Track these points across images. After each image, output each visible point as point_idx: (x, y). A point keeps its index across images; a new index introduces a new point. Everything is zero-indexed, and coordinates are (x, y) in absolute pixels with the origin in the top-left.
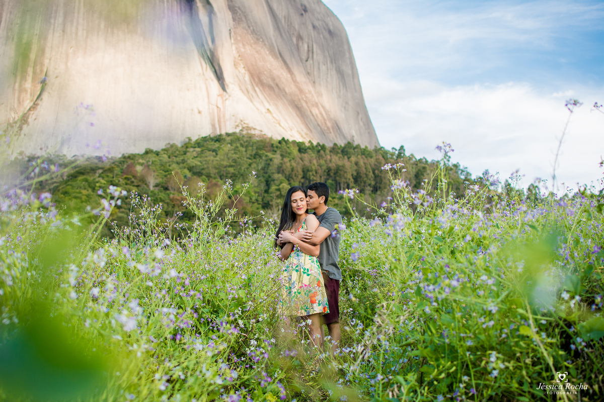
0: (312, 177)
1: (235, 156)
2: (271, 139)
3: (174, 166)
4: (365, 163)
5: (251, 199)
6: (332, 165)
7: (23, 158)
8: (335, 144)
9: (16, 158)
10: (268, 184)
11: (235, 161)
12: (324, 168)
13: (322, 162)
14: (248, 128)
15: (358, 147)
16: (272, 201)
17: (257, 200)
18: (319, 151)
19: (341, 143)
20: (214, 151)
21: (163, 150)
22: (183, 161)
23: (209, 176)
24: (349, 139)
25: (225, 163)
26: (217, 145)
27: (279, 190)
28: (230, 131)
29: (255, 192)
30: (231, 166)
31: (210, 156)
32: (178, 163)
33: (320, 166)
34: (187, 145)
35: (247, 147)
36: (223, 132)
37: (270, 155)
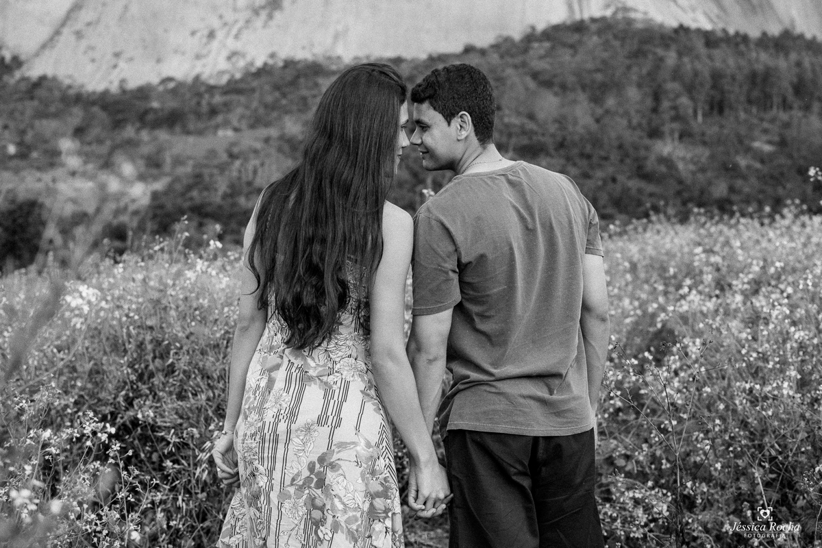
0: (726, 87)
1: (605, 55)
2: (661, 26)
3: (509, 71)
4: (812, 64)
5: (630, 121)
6: (759, 67)
7: (275, 63)
8: (764, 34)
9: (265, 64)
10: (657, 97)
11: (604, 62)
12: (746, 71)
13: (743, 63)
14: (626, 9)
15: (801, 37)
16: (663, 124)
17: (640, 125)
18: (737, 45)
19: (775, 30)
20: (572, 46)
21: (493, 46)
22: (524, 64)
23: (564, 87)
24: (787, 24)
25: (589, 66)
26: (576, 37)
27: (675, 108)
28: (597, 14)
29: (638, 111)
30: (598, 70)
31: (566, 56)
32: (516, 67)
33: (739, 68)
34: (531, 37)
35: (623, 40)
36: (586, 16)
37: (660, 52)
